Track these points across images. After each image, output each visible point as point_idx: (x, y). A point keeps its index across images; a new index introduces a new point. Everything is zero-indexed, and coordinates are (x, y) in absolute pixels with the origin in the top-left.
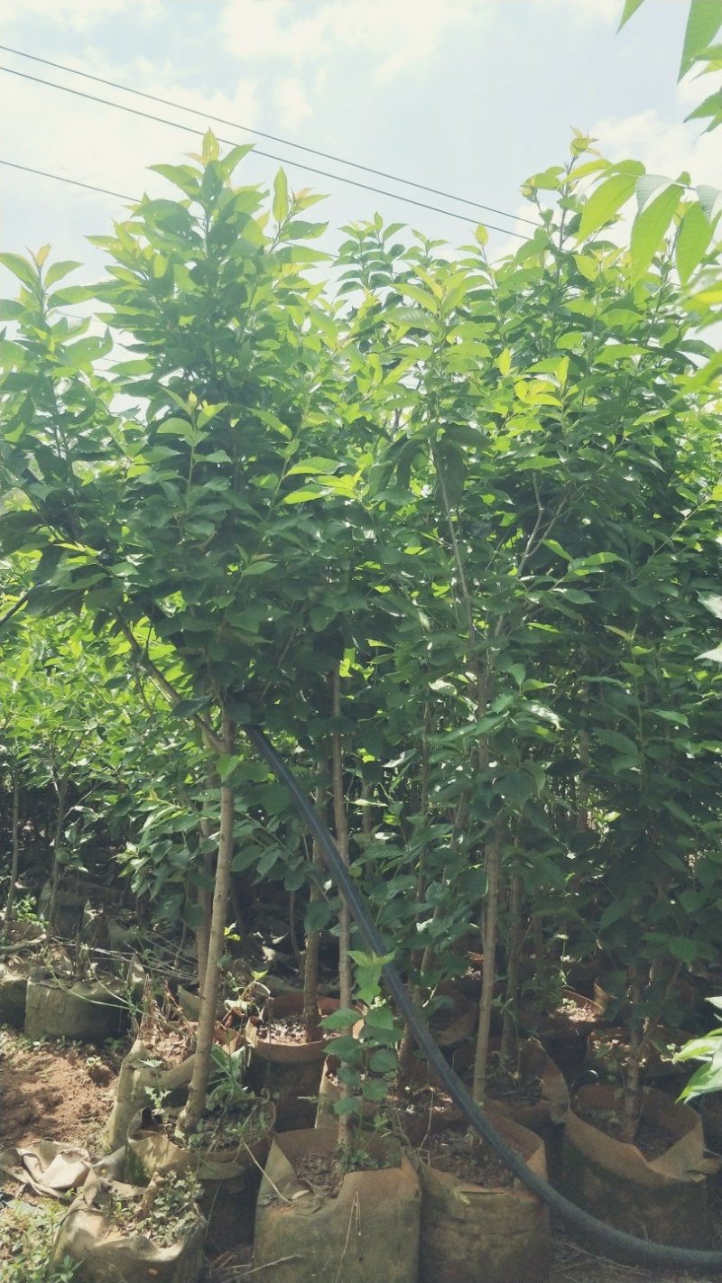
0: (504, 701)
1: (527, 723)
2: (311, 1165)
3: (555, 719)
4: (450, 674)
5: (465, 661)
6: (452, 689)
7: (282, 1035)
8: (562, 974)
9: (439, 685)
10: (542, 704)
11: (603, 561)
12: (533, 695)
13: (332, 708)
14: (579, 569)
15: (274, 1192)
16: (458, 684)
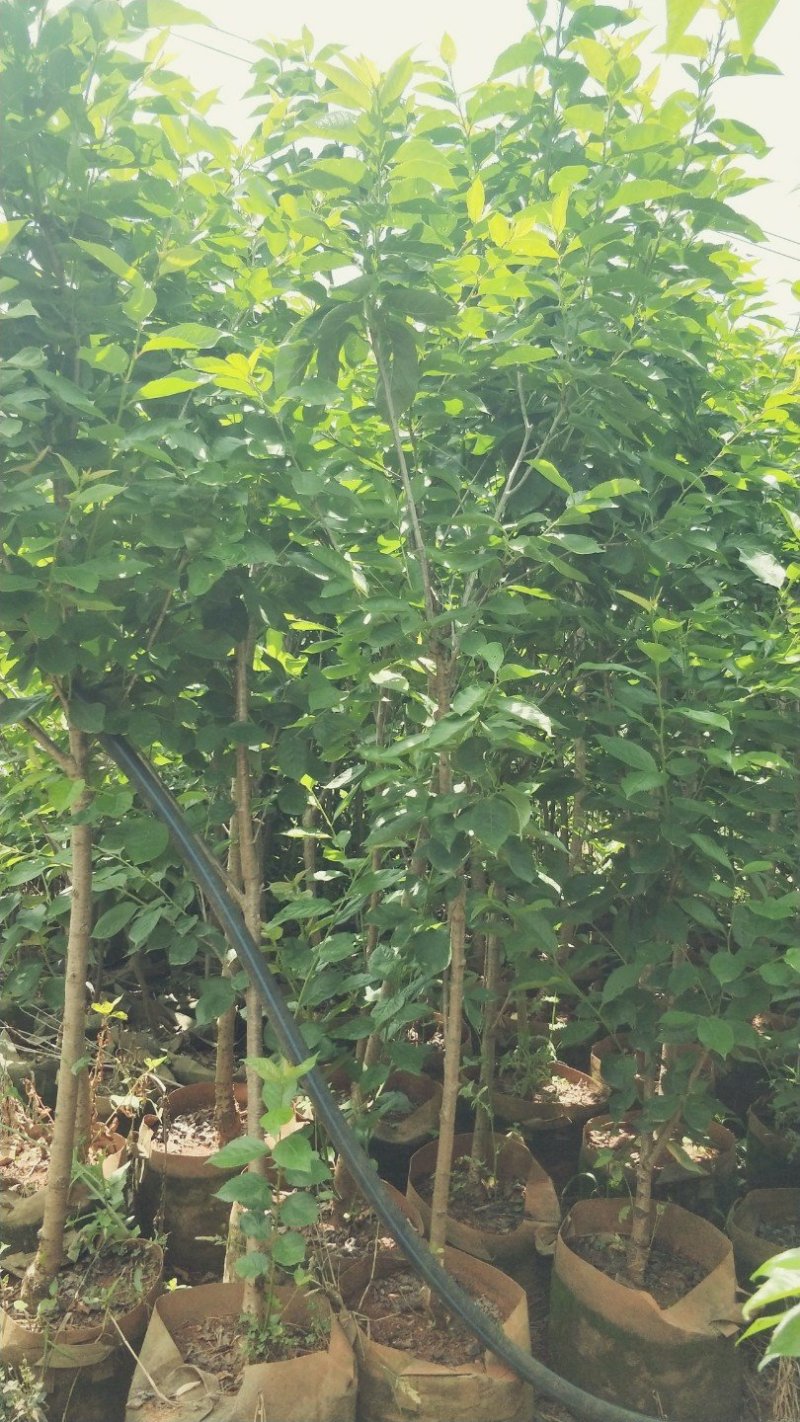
0: (472, 697)
1: (504, 729)
2: (207, 1336)
3: (545, 723)
4: (400, 661)
5: (420, 642)
6: (402, 683)
7: (189, 1137)
8: (551, 1046)
9: (383, 677)
10: (527, 702)
11: (616, 492)
12: (513, 688)
13: (234, 711)
14: (581, 505)
15: (149, 1387)
16: (408, 673)
